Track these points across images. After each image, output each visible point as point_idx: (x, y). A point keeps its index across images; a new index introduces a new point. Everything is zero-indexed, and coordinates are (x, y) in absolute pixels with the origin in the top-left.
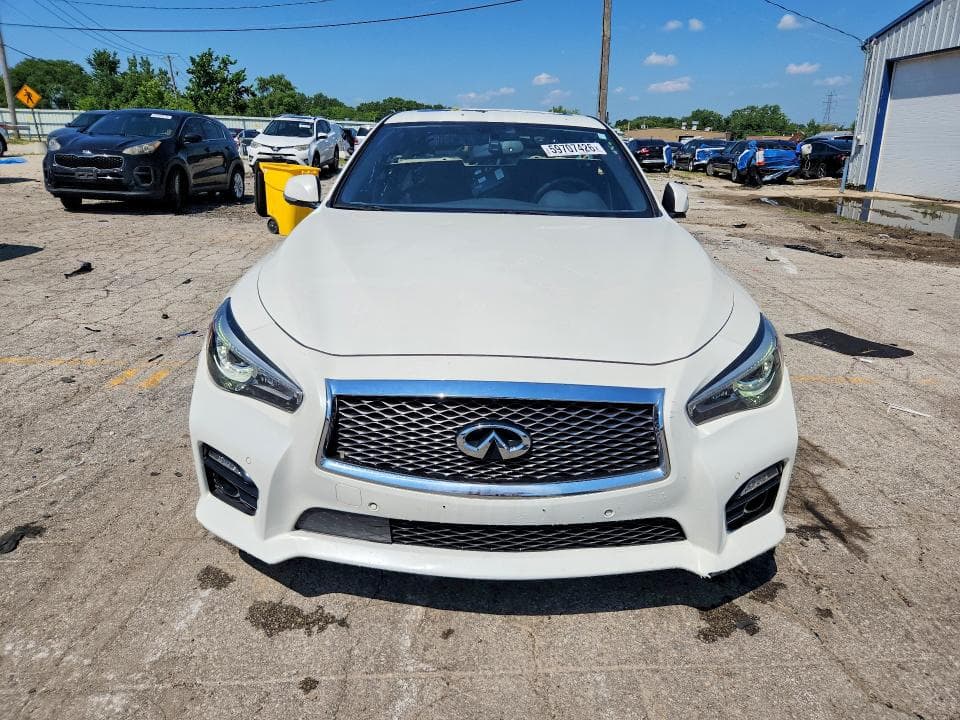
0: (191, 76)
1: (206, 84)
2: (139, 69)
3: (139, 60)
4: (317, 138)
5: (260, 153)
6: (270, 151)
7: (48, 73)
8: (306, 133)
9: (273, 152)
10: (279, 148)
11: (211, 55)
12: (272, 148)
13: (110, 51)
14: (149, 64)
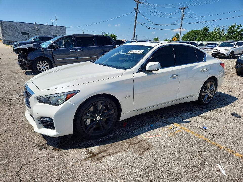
0: (227, 31)
1: (231, 33)
2: (216, 30)
3: (217, 28)
4: (235, 47)
5: (214, 51)
6: (217, 51)
7: (195, 33)
8: (232, 46)
9: (218, 51)
10: (220, 50)
11: (235, 25)
12: (218, 50)
13: (207, 27)
14: (219, 29)
